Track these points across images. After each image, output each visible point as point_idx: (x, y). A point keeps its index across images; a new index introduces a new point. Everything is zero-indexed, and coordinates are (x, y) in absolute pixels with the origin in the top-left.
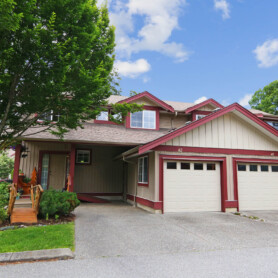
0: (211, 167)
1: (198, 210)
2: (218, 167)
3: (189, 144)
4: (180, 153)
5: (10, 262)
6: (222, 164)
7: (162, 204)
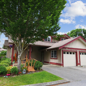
0: (74, 54)
1: (71, 66)
2: (75, 53)
3: (69, 47)
4: (67, 49)
5: (55, 84)
6: (76, 53)
7: (63, 64)
